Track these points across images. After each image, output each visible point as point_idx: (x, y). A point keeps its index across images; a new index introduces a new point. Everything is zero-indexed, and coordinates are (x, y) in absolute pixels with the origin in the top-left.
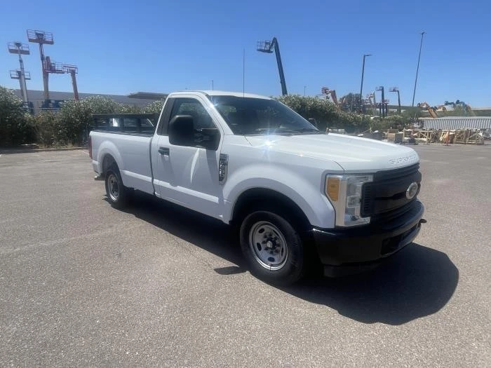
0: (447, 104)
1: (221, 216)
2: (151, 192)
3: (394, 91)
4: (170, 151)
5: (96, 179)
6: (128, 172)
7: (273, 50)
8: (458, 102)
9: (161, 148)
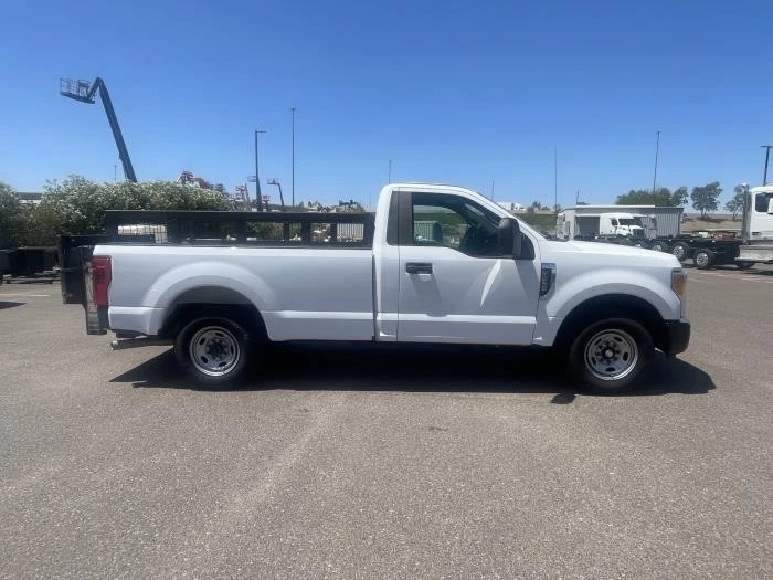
0: (341, 204)
1: (540, 338)
2: (367, 336)
3: (274, 183)
4: (433, 267)
5: (115, 347)
6: (289, 314)
7: (97, 97)
8: (352, 203)
9: (409, 264)
